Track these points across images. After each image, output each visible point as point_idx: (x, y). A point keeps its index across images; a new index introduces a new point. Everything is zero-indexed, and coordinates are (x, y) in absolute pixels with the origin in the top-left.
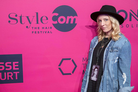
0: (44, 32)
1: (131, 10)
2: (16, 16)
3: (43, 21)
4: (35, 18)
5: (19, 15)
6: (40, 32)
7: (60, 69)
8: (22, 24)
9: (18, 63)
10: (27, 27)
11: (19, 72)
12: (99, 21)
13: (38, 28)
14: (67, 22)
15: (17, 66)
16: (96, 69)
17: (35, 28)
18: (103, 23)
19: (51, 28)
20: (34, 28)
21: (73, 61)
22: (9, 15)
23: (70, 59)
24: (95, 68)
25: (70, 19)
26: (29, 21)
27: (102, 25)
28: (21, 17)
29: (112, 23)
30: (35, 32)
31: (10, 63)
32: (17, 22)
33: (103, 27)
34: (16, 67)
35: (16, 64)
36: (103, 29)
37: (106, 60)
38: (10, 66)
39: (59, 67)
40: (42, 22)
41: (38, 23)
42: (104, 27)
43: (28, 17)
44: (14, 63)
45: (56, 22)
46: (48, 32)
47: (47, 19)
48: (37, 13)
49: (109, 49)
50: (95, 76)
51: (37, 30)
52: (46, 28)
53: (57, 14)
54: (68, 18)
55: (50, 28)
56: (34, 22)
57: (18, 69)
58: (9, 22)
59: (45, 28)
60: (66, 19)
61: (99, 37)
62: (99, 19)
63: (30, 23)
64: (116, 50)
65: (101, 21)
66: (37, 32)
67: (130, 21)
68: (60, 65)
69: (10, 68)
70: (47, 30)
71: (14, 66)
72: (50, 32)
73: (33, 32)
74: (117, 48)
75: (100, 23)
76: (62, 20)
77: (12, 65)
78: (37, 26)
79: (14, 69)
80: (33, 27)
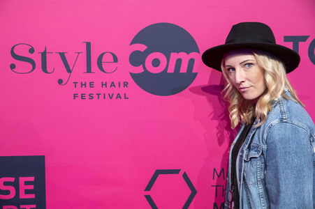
0: (107, 96)
2: (32, 51)
3: (104, 66)
4: (83, 59)
5: (39, 49)
6: (95, 96)
7: (148, 198)
8: (47, 73)
9: (32, 179)
10: (60, 82)
11: (34, 206)
12: (229, 69)
13: (91, 85)
14: (171, 70)
15: (32, 187)
17: (82, 85)
18: (240, 75)
19: (126, 84)
20: (79, 85)
21: (185, 176)
22: (13, 48)
23: (177, 171)
25: (179, 61)
26: (67, 66)
27: (239, 80)
28: (44, 55)
29: (264, 71)
30: (83, 96)
31: (12, 180)
32: (34, 68)
33: (241, 86)
34: (27, 192)
35: (27, 183)
36: (244, 92)
38: (12, 189)
39: (147, 193)
40: (102, 69)
41: (89, 70)
42: (244, 85)
43: (62, 55)
44: (22, 180)
45: (139, 70)
46: (119, 96)
47: (116, 60)
48: (88, 45)
49: (243, 152)
51: (87, 91)
52: (113, 85)
53: (142, 48)
54: (174, 56)
55: (122, 84)
56: (80, 68)
57: (33, 196)
58: (13, 67)
59: (109, 85)
60: (168, 62)
61: (233, 114)
62: (227, 64)
63: (69, 71)
64: (252, 154)
65: (234, 69)
66: (87, 97)
68: (148, 188)
69: (12, 195)
70: (115, 91)
71: (22, 187)
72: (122, 96)
73: (75, 96)
74: (256, 148)
75: (233, 74)
76: (156, 63)
77: (16, 185)
78: (87, 78)
79: (23, 196)
80: (75, 83)
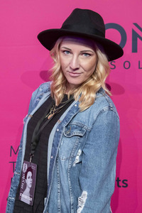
1: (136, 24)
16: (30, 174)
24: (28, 171)
37: (54, 157)
49: (62, 128)
50: (28, 190)
64: (76, 132)
67: (133, 52)
74: (81, 128)
